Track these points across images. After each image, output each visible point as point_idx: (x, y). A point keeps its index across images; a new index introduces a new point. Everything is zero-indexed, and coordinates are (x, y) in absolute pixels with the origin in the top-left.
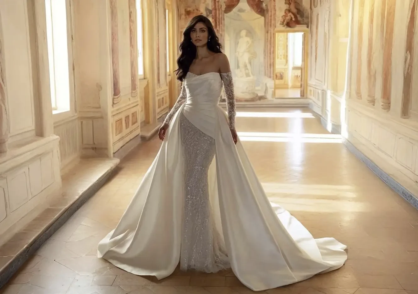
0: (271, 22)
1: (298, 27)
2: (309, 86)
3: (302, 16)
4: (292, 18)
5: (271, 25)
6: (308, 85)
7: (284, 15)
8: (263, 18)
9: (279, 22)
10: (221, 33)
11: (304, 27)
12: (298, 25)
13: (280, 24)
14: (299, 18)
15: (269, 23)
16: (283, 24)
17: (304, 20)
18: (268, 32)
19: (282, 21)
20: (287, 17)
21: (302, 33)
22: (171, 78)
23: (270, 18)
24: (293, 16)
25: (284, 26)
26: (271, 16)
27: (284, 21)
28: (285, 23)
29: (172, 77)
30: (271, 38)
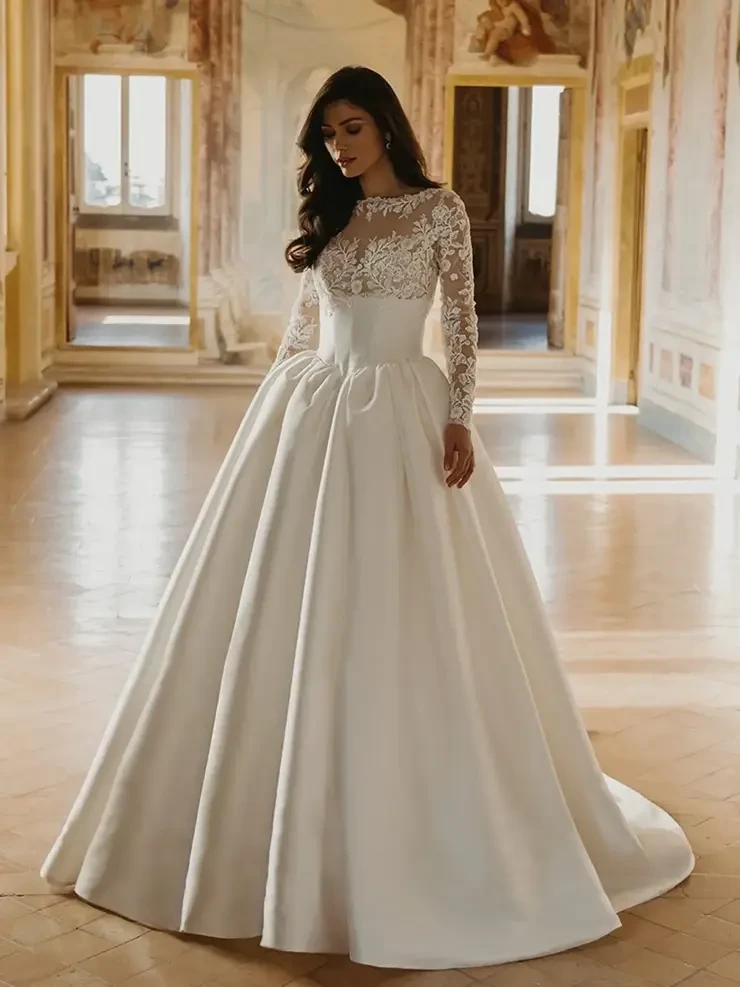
0: (433, 39)
1: (543, 63)
2: (584, 306)
3: (561, 18)
4: (518, 25)
5: (432, 54)
6: (581, 301)
7: (486, 14)
8: (400, 21)
9: (467, 42)
10: (226, 77)
11: (566, 64)
12: (542, 57)
13: (472, 50)
14: (550, 27)
15: (427, 45)
16: (483, 50)
17: (567, 33)
18: (419, 81)
19: (481, 35)
20: (502, 17)
21: (561, 89)
22: (13, 263)
23: (428, 23)
24: (523, 19)
25: (486, 58)
26: (434, 15)
27: (487, 36)
28: (491, 44)
29: (18, 257)
30: (432, 105)
